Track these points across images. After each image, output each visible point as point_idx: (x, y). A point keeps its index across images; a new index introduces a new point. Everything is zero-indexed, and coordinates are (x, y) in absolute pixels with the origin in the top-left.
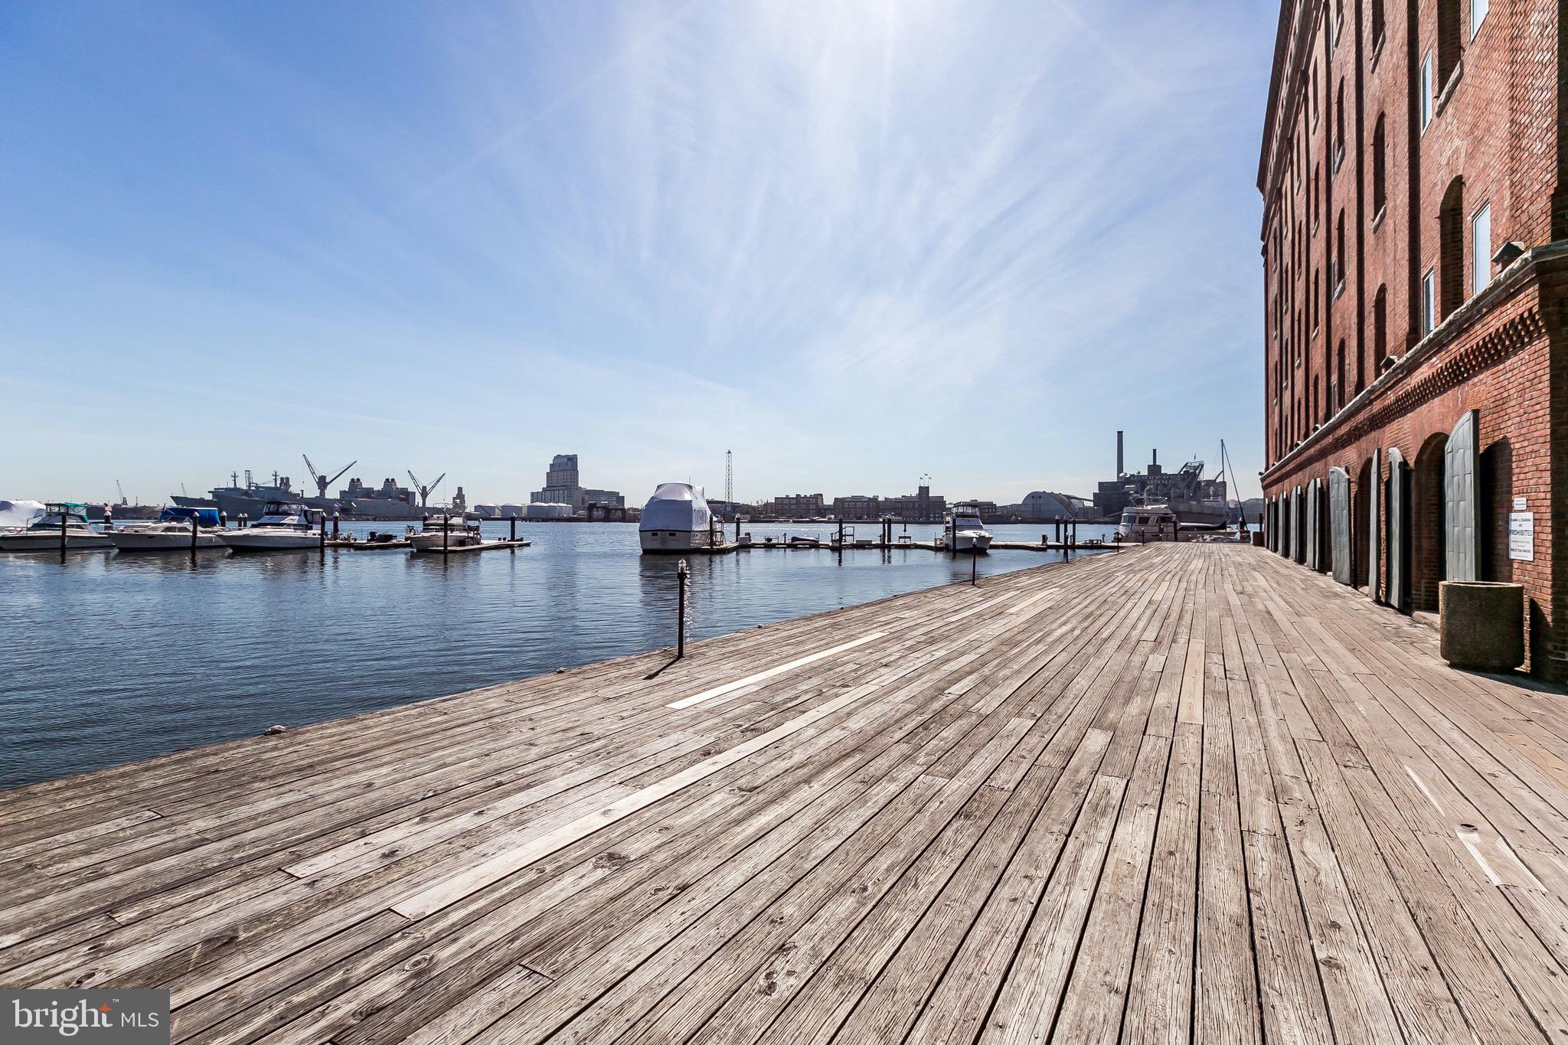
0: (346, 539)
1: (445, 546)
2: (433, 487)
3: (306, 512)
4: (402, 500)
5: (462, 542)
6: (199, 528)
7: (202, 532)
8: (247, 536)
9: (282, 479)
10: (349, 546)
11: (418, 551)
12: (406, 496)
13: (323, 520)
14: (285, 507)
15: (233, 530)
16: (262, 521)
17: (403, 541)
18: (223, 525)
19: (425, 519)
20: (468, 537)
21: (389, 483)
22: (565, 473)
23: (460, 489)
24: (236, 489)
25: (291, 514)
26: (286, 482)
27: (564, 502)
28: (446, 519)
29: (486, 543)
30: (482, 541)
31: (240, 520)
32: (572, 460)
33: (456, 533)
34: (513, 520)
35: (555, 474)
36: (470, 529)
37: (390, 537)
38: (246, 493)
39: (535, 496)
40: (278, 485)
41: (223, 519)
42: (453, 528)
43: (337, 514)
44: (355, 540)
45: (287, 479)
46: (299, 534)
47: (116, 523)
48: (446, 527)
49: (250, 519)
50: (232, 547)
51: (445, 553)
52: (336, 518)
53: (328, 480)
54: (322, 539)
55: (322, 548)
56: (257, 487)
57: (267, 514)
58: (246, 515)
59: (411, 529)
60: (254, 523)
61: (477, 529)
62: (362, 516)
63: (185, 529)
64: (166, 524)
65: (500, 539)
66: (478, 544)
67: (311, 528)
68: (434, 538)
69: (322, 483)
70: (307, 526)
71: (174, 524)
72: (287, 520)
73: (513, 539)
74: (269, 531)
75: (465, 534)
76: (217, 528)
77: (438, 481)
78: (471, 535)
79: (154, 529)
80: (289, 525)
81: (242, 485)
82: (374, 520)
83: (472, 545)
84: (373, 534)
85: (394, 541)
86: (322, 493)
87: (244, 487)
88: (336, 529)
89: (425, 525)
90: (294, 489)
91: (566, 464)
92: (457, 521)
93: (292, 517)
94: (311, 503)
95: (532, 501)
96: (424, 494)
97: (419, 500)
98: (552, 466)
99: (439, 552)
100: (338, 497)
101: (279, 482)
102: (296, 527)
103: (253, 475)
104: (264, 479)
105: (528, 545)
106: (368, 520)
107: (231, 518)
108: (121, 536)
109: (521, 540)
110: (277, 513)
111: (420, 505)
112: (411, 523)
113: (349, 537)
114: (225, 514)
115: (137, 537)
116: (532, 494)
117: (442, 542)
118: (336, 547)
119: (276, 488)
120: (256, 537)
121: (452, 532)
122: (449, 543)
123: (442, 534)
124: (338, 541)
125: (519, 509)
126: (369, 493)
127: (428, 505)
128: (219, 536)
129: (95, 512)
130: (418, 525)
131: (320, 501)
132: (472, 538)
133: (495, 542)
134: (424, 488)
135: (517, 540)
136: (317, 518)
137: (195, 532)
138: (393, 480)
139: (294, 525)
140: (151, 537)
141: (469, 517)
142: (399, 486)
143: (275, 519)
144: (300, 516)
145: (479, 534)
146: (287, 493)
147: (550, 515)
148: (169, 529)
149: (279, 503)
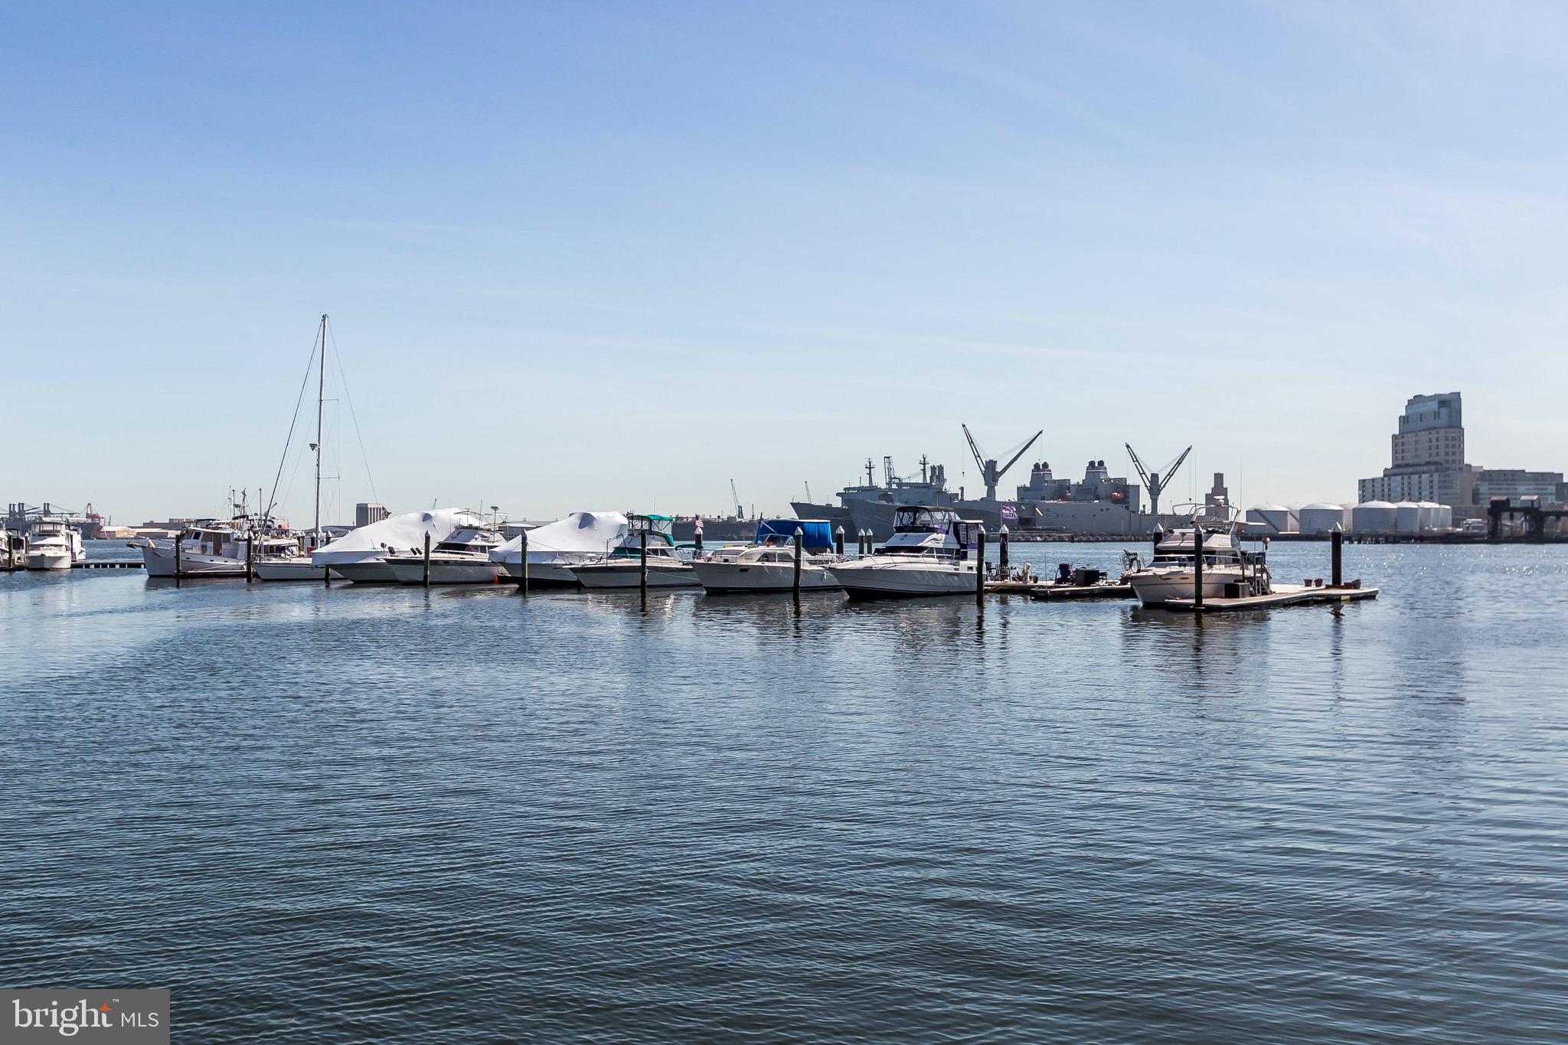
0: (1020, 578)
1: (1199, 597)
2: (1170, 475)
3: (956, 524)
4: (1116, 501)
5: (1231, 589)
6: (805, 555)
7: (811, 562)
8: (868, 570)
9: (933, 468)
10: (1025, 592)
11: (1148, 606)
12: (1124, 493)
13: (982, 539)
14: (925, 517)
15: (853, 560)
16: (891, 543)
17: (1117, 586)
18: (840, 550)
19: (1158, 538)
20: (1244, 578)
21: (1095, 468)
22: (1434, 436)
23: (1219, 477)
24: (872, 489)
25: (933, 530)
26: (938, 473)
27: (1431, 500)
28: (1199, 538)
29: (1281, 589)
30: (1273, 587)
31: (861, 541)
32: (1449, 405)
33: (1220, 569)
34: (1337, 539)
35: (1410, 438)
36: (1245, 559)
37: (1092, 576)
38: (884, 495)
39: (1368, 489)
40: (928, 481)
41: (839, 539)
42: (1212, 557)
43: (1005, 529)
44: (1036, 580)
45: (941, 468)
46: (946, 567)
48: (1199, 555)
49: (877, 538)
50: (850, 590)
51: (1199, 611)
52: (1004, 536)
53: (999, 469)
54: (980, 577)
55: (979, 595)
56: (900, 484)
57: (899, 529)
58: (870, 533)
59: (1131, 559)
60: (881, 546)
61: (1260, 559)
62: (1053, 533)
63: (784, 557)
64: (763, 549)
65: (1308, 583)
66: (1265, 593)
67: (964, 557)
68: (1176, 579)
69: (991, 473)
70: (958, 551)
71: (773, 548)
72: (927, 542)
73: (1336, 582)
74: (900, 562)
75: (1236, 571)
76: (828, 555)
77: (1179, 463)
78: (1249, 572)
79: (748, 556)
80: (931, 550)
81: (881, 482)
82: (1072, 541)
83: (1252, 595)
84: (1064, 568)
85: (1102, 584)
86: (991, 491)
87: (883, 485)
88: (1004, 561)
89: (1157, 551)
90: (951, 487)
91: (1437, 415)
92: (1219, 542)
93: (934, 535)
94: (968, 509)
95: (1363, 499)
96: (1155, 489)
97: (1145, 500)
98: (1404, 420)
99: (1185, 609)
100: (1014, 497)
101: (929, 474)
102: (942, 553)
103: (895, 465)
104: (910, 473)
105: (1371, 597)
106: (1061, 540)
107: (852, 537)
108: (708, 568)
109: (1355, 585)
110: (913, 528)
111: (1148, 511)
112: (1132, 547)
113: (1025, 573)
114: (841, 530)
115: (726, 569)
116: (1363, 483)
117: (1192, 589)
118: (1004, 592)
119: (924, 486)
120: (882, 571)
121: (1210, 565)
122: (1206, 589)
123: (1190, 570)
124: (1009, 582)
125: (1337, 515)
126: (1062, 489)
127: (1163, 508)
128: (831, 569)
129: (683, 529)
130: (1145, 550)
131: (988, 509)
132: (1251, 580)
133: (1296, 590)
134: (1155, 476)
135: (1348, 586)
136: (974, 540)
137: (797, 562)
138: (1101, 463)
139: (939, 550)
140: (744, 569)
141: (1242, 534)
142: (1112, 475)
143: (911, 539)
144: (947, 533)
145: (1263, 570)
146: (940, 493)
147: (1403, 530)
148: (766, 557)
149: (916, 510)
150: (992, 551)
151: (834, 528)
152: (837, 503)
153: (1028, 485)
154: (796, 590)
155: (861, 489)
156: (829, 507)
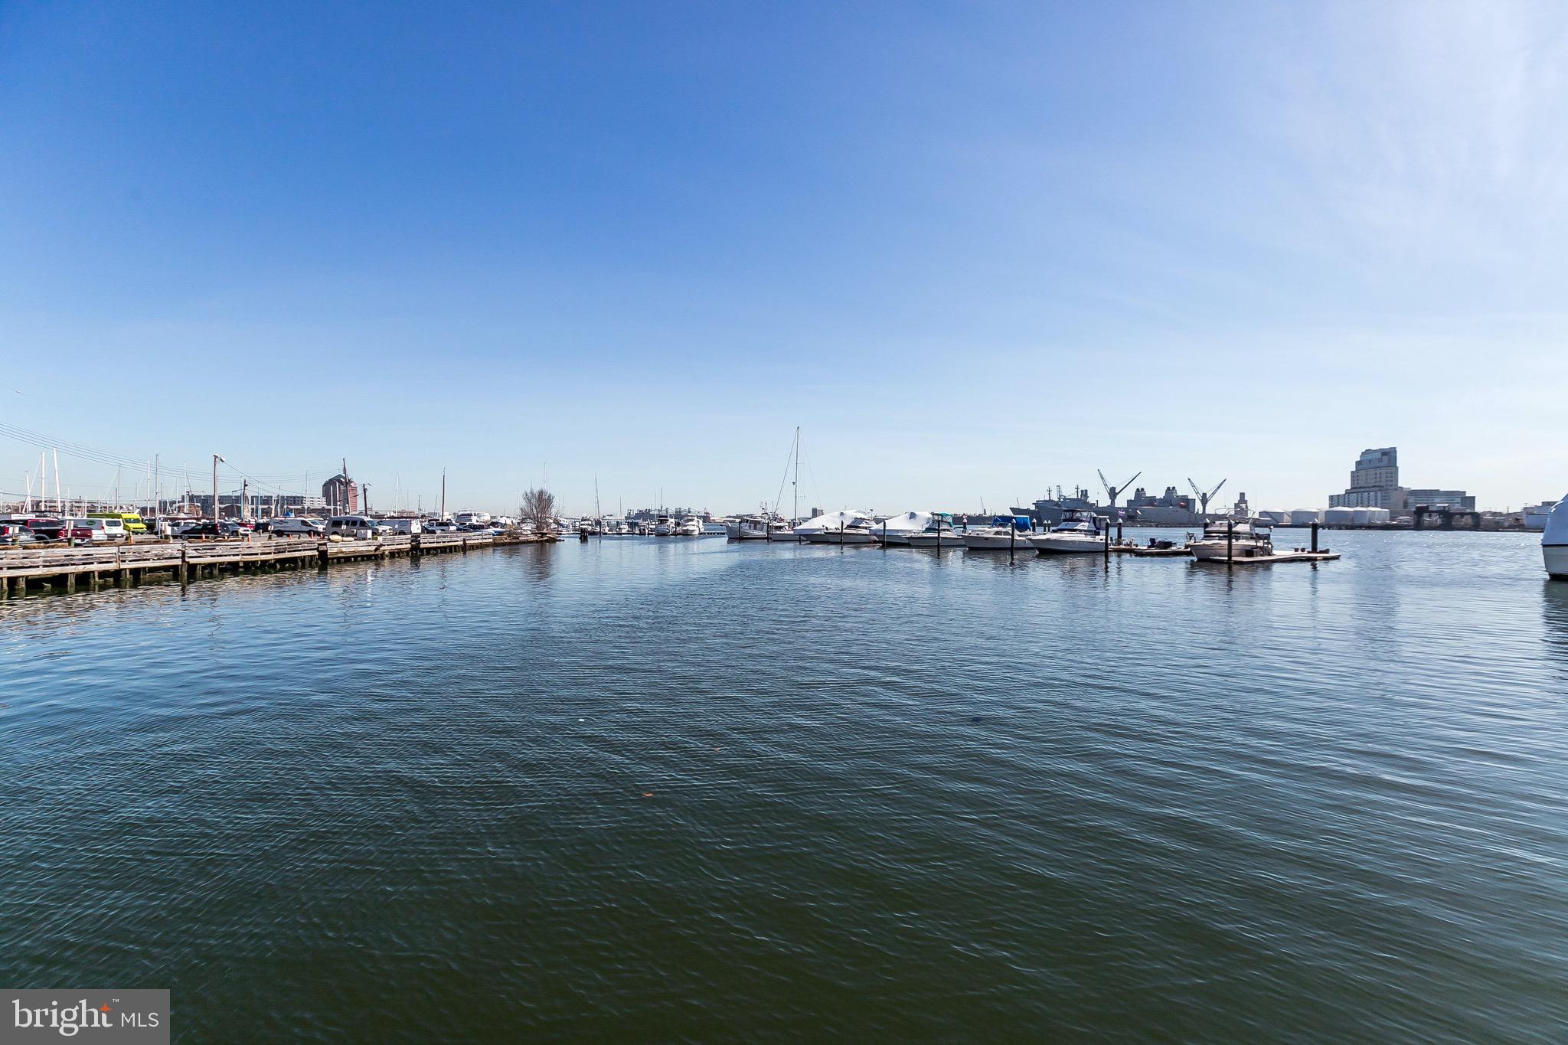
0: (1128, 545)
1: (1230, 556)
2: (1213, 493)
3: (1094, 518)
4: (1182, 507)
5: (1249, 552)
6: (1017, 532)
7: (1019, 536)
8: (1048, 540)
9: (1082, 491)
10: (1131, 551)
11: (1200, 560)
12: (1187, 503)
13: (1108, 526)
14: (1078, 515)
15: (1041, 535)
16: (1059, 527)
17: (1182, 549)
18: (1034, 530)
19: (1206, 525)
20: (1257, 547)
21: (1170, 491)
22: (1378, 471)
23: (1242, 495)
24: (1050, 501)
25: (1082, 521)
26: (1085, 493)
27: (1376, 506)
28: (1230, 526)
29: (1278, 553)
30: (1274, 552)
31: (1045, 526)
32: (1388, 457)
33: (1242, 542)
34: (1315, 527)
35: (1362, 473)
36: (1258, 537)
37: (1169, 545)
38: (1056, 504)
39: (1334, 500)
40: (1079, 497)
41: (1033, 525)
42: (1238, 536)
43: (1121, 521)
44: (1137, 546)
45: (1086, 491)
46: (1089, 539)
47: (970, 528)
48: (1230, 535)
49: (1053, 525)
50: (1039, 549)
51: (1230, 564)
52: (1120, 524)
53: (1117, 491)
54: (1107, 544)
55: (1106, 553)
56: (1065, 499)
57: (1064, 521)
58: (1050, 522)
59: (1191, 536)
60: (1055, 528)
61: (1267, 537)
62: (1146, 523)
63: (1006, 533)
64: (996, 529)
65: (1296, 550)
66: (1269, 555)
67: (1098, 534)
68: (1216, 547)
69: (1113, 494)
70: (1095, 531)
71: (1001, 529)
72: (1080, 526)
73: (1314, 550)
74: (1066, 536)
75: (1253, 543)
76: (1028, 532)
77: (1219, 488)
78: (1260, 544)
79: (988, 533)
80: (1081, 531)
81: (1055, 498)
82: (1157, 526)
83: (1261, 555)
84: (1153, 541)
85: (1174, 548)
86: (1113, 502)
87: (1056, 500)
88: (1120, 536)
89: (1206, 532)
90: (1091, 500)
91: (1380, 460)
92: (1242, 528)
93: (1083, 523)
94: (1101, 511)
95: (1331, 506)
96: (1205, 500)
97: (1199, 507)
98: (1358, 463)
99: (1221, 562)
100: (1125, 505)
101: (1080, 494)
102: (1087, 532)
103: (1062, 489)
104: (1070, 493)
105: (1336, 558)
106: (1151, 526)
107: (1040, 524)
108: (970, 538)
109: (1327, 551)
110: (1071, 520)
111: (1201, 512)
112: (1191, 530)
113: (1131, 543)
114: (1035, 521)
115: (978, 538)
116: (1331, 498)
117: (1226, 552)
118: (1120, 552)
119: (1077, 499)
120: (1055, 541)
121: (1237, 540)
122: (1234, 552)
123: (1225, 542)
124: (1122, 547)
125: (1315, 514)
126: (1152, 501)
127: (1210, 510)
128: (1030, 539)
130: (1199, 532)
131: (1111, 511)
132: (1261, 548)
133: (1291, 554)
134: (1205, 495)
135: (1321, 552)
136: (1104, 525)
137: (1013, 535)
138: (1174, 488)
139: (1085, 531)
140: (987, 539)
141: (1256, 524)
142: (1180, 493)
143: (1070, 525)
144: (1089, 522)
145: (1269, 543)
146: (1086, 503)
147: (1358, 522)
148: (997, 533)
149: (1073, 511)
150: (1113, 532)
151: (1031, 519)
152: (1033, 508)
153: (1133, 499)
154: (1012, 549)
155: (1045, 501)
156: (1028, 510)
